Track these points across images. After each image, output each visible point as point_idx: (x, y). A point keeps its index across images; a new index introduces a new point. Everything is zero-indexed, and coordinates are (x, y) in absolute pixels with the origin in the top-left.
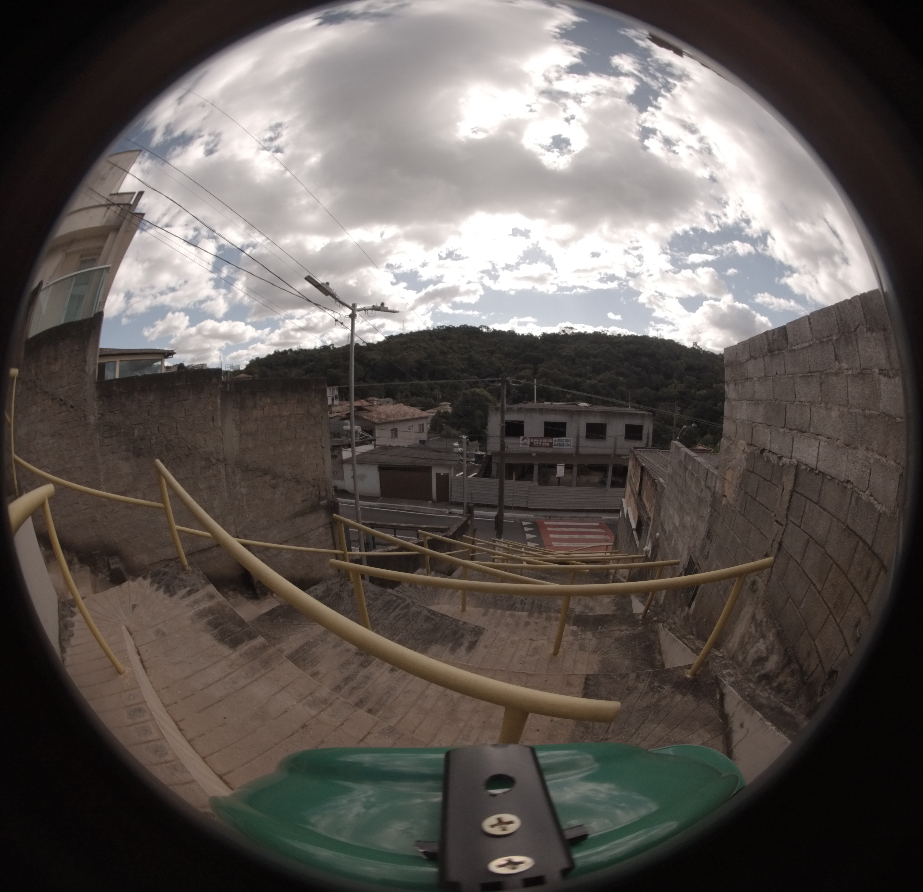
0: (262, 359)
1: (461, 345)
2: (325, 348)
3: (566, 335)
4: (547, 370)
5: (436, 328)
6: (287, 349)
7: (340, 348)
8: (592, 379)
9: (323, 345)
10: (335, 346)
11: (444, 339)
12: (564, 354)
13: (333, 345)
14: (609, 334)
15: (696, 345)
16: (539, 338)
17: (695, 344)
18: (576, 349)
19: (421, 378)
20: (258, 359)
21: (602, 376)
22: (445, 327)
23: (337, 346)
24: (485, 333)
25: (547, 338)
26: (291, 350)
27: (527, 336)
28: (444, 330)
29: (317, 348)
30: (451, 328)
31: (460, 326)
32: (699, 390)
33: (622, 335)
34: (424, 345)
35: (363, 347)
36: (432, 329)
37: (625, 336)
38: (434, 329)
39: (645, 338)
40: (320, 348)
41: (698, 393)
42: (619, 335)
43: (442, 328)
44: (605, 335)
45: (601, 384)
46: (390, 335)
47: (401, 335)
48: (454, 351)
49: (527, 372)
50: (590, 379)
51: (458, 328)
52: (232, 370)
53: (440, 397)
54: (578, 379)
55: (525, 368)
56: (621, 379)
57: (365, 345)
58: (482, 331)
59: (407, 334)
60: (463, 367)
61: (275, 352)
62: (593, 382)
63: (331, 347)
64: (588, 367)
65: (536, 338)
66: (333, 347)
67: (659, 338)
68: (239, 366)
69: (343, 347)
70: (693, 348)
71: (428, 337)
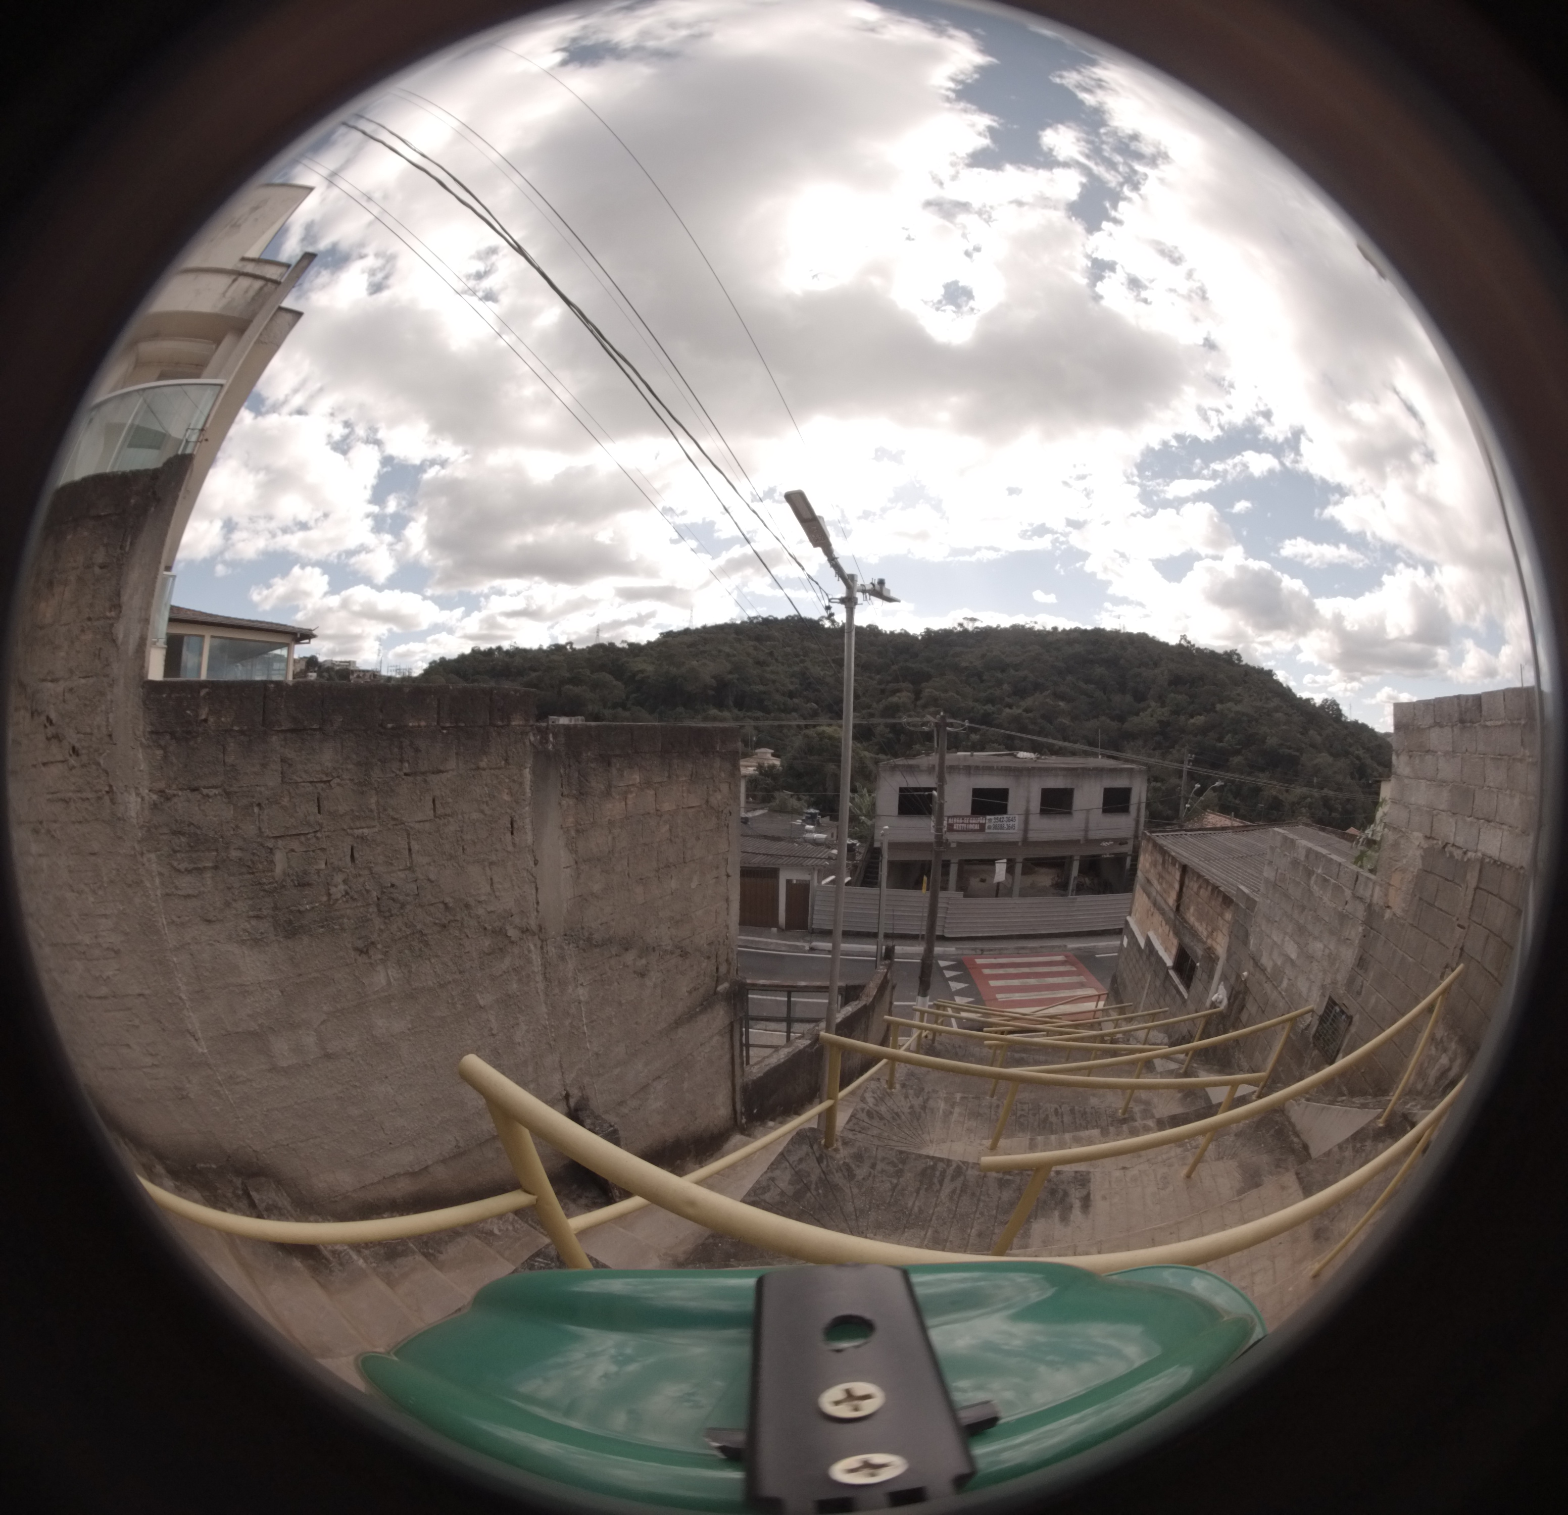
0: (450, 661)
1: (789, 650)
2: (558, 649)
3: (966, 631)
4: (937, 693)
5: (746, 619)
6: (494, 646)
7: (583, 650)
8: (1014, 708)
9: (554, 643)
10: (574, 646)
11: (758, 639)
12: (964, 664)
13: (571, 643)
14: (1038, 627)
15: (1185, 639)
16: (920, 638)
17: (1184, 637)
18: (983, 656)
19: (721, 705)
20: (443, 660)
21: (1029, 702)
22: (760, 619)
23: (577, 646)
24: (829, 628)
25: (934, 639)
26: (499, 649)
27: (900, 635)
28: (759, 623)
29: (545, 647)
30: (771, 621)
31: (787, 618)
32: (1193, 717)
33: (1060, 629)
34: (727, 649)
35: (622, 650)
36: (738, 622)
37: (1064, 630)
38: (743, 623)
39: (1098, 633)
40: (549, 647)
42: (1055, 629)
43: (755, 621)
44: (1031, 630)
45: (1030, 715)
46: (665, 630)
47: (687, 632)
48: (777, 660)
49: (903, 697)
50: (1010, 706)
51: (782, 620)
52: (398, 676)
53: (755, 739)
54: (989, 708)
55: (899, 690)
56: (1062, 704)
57: (625, 646)
58: (823, 626)
59: (697, 630)
60: (791, 687)
61: (473, 650)
62: (1016, 711)
63: (568, 647)
64: (1006, 687)
65: (914, 638)
66: (571, 648)
67: (1122, 631)
68: (410, 670)
69: (588, 647)
70: (1180, 646)
71: (734, 636)
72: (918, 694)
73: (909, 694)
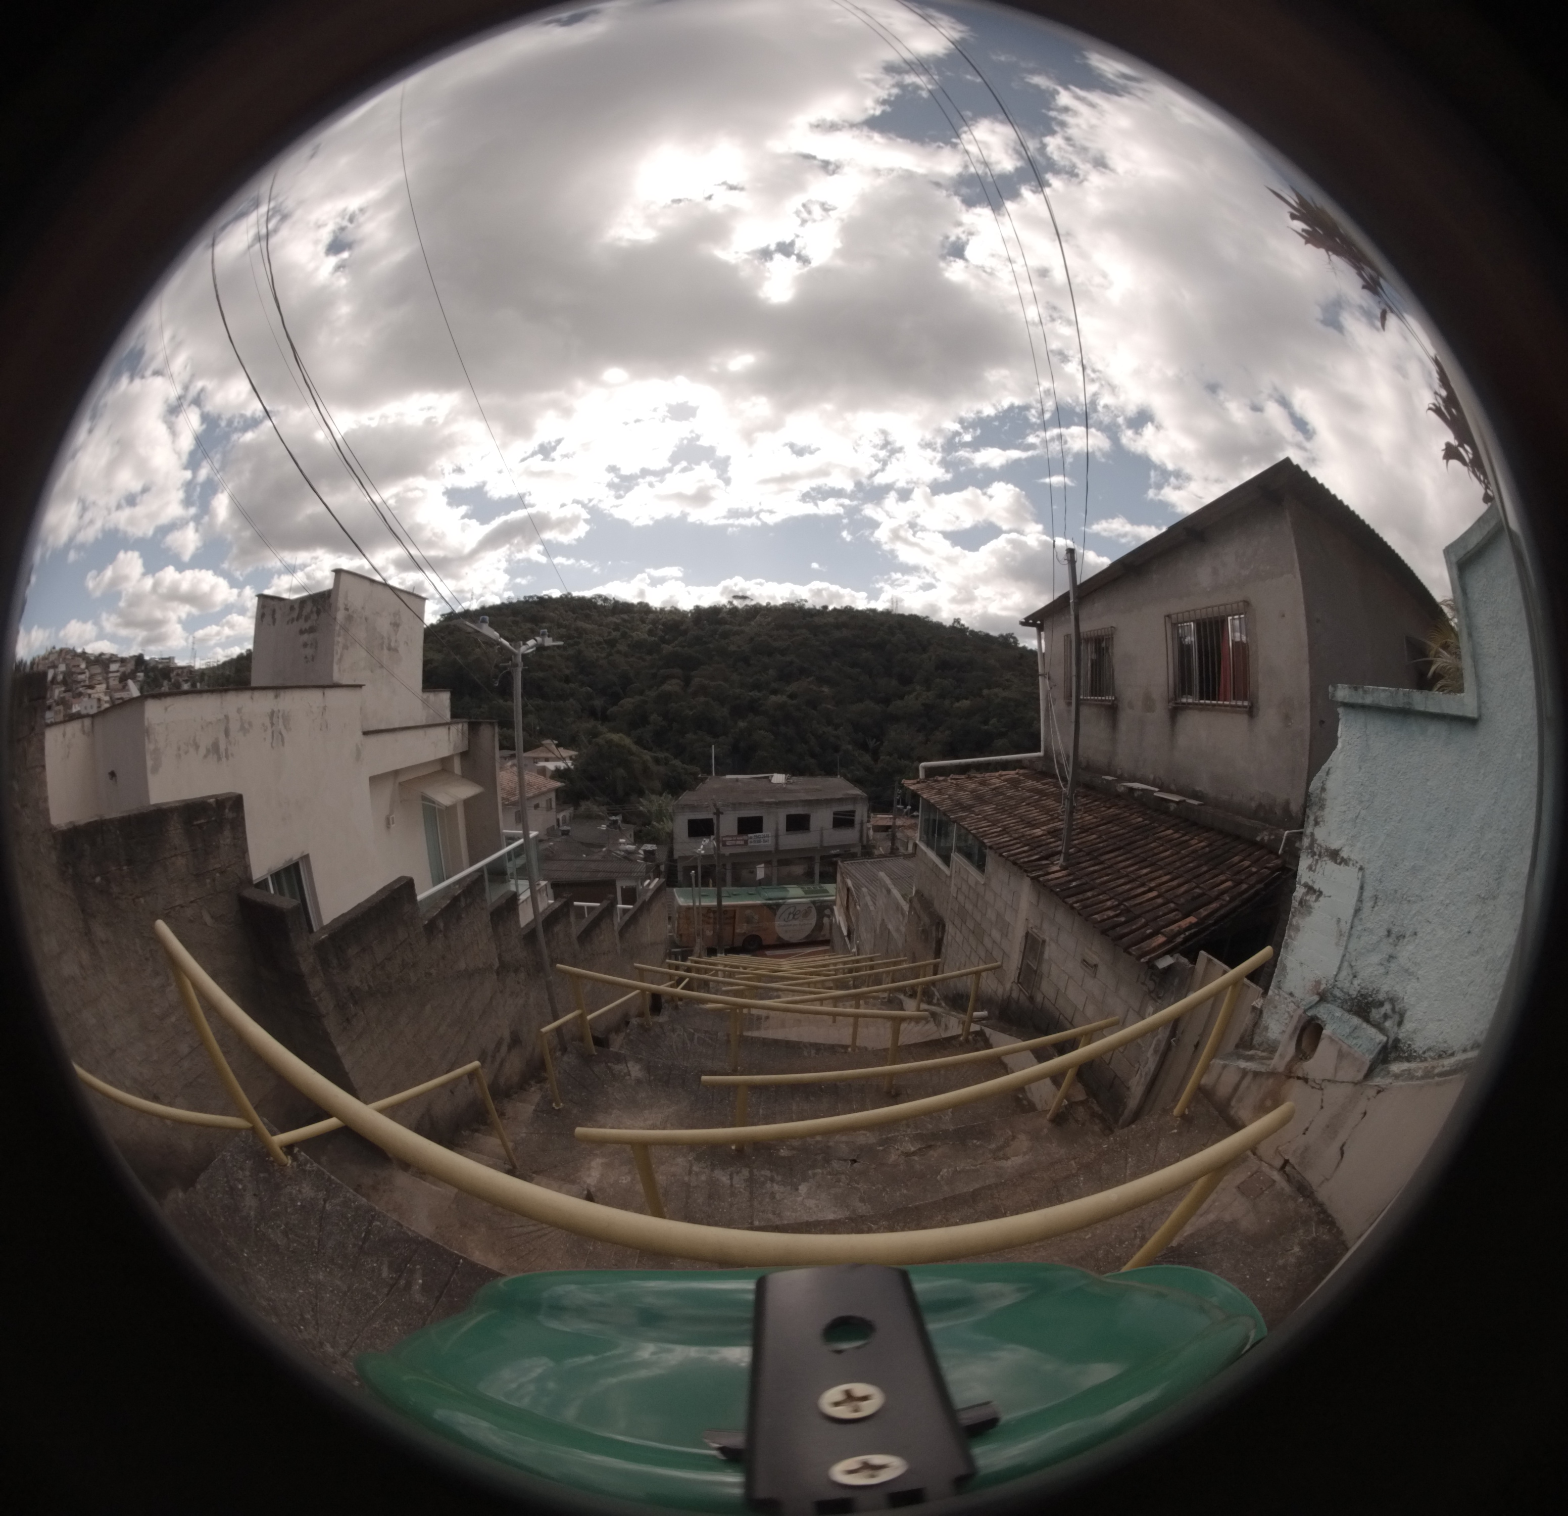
1: (563, 631)
3: (735, 609)
4: (705, 681)
5: (522, 599)
8: (779, 694)
11: (535, 618)
12: (732, 647)
14: (808, 605)
16: (690, 615)
18: (751, 638)
21: (793, 687)
22: (535, 599)
24: (601, 607)
25: (702, 615)
27: (670, 612)
28: (534, 603)
30: (546, 600)
31: (561, 597)
32: (958, 701)
33: (830, 608)
36: (516, 601)
37: (834, 610)
38: (519, 602)
39: (869, 614)
41: (957, 705)
42: (825, 608)
43: (531, 600)
44: (801, 608)
47: (467, 613)
49: (674, 684)
50: (776, 692)
51: (555, 600)
55: (670, 677)
56: (826, 689)
58: (596, 604)
59: (477, 612)
62: (780, 698)
64: (772, 672)
70: (952, 626)
71: (511, 618)
72: (687, 681)
73: (678, 681)
